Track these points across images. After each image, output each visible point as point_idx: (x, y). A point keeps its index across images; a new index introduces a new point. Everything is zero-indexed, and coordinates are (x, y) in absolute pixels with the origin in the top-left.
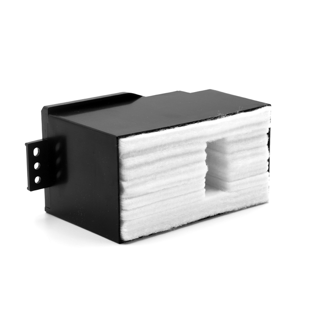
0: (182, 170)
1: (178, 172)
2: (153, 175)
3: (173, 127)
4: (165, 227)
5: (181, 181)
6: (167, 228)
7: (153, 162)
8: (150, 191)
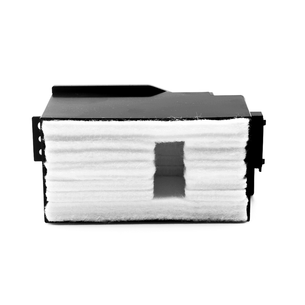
0: (120, 165)
1: (113, 166)
2: (80, 164)
3: (109, 119)
4: (97, 219)
5: (116, 176)
6: (100, 219)
7: (81, 151)
8: (77, 179)
